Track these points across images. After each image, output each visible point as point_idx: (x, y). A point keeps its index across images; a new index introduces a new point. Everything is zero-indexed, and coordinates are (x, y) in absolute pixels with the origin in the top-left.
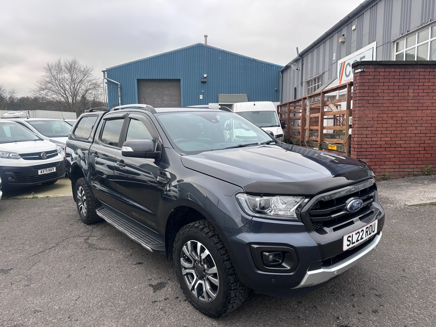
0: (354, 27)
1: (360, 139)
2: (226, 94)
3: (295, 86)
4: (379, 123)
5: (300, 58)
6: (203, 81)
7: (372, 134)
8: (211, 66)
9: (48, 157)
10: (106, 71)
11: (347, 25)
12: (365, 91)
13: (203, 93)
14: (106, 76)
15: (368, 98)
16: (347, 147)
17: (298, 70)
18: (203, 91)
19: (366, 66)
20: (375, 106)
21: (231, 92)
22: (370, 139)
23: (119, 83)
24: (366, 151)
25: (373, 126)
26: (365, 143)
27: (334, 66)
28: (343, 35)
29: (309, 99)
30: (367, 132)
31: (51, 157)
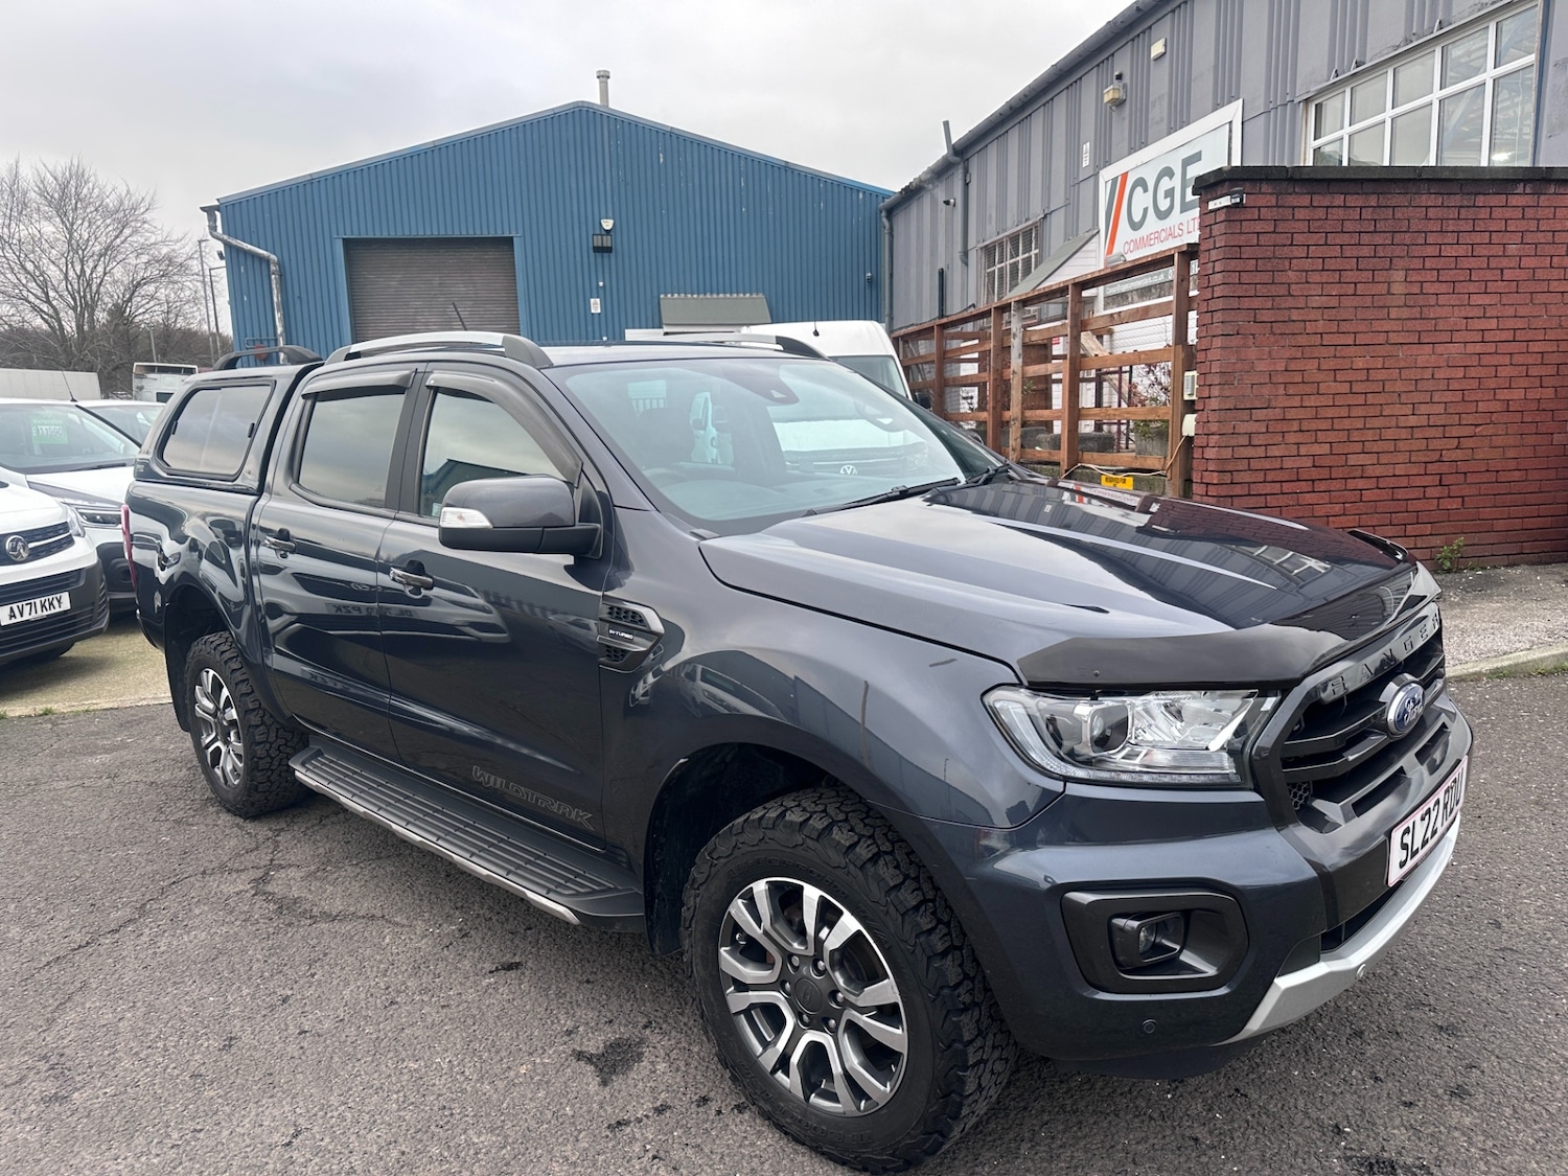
0: (1157, 49)
1: (1227, 453)
2: (689, 296)
3: (941, 265)
4: (1291, 392)
5: (957, 159)
6: (600, 245)
7: (1267, 432)
8: (629, 187)
9: (36, 554)
10: (217, 208)
11: (1133, 40)
12: (1245, 278)
13: (601, 292)
14: (220, 230)
15: (1256, 303)
16: (1178, 481)
17: (951, 207)
18: (601, 284)
19: (1248, 184)
20: (1279, 332)
21: (707, 287)
22: (1261, 452)
23: (273, 257)
24: (1250, 495)
25: (1273, 404)
26: (1243, 465)
27: (1086, 190)
28: (1119, 77)
29: (1019, 308)
30: (1252, 427)
31: (48, 550)
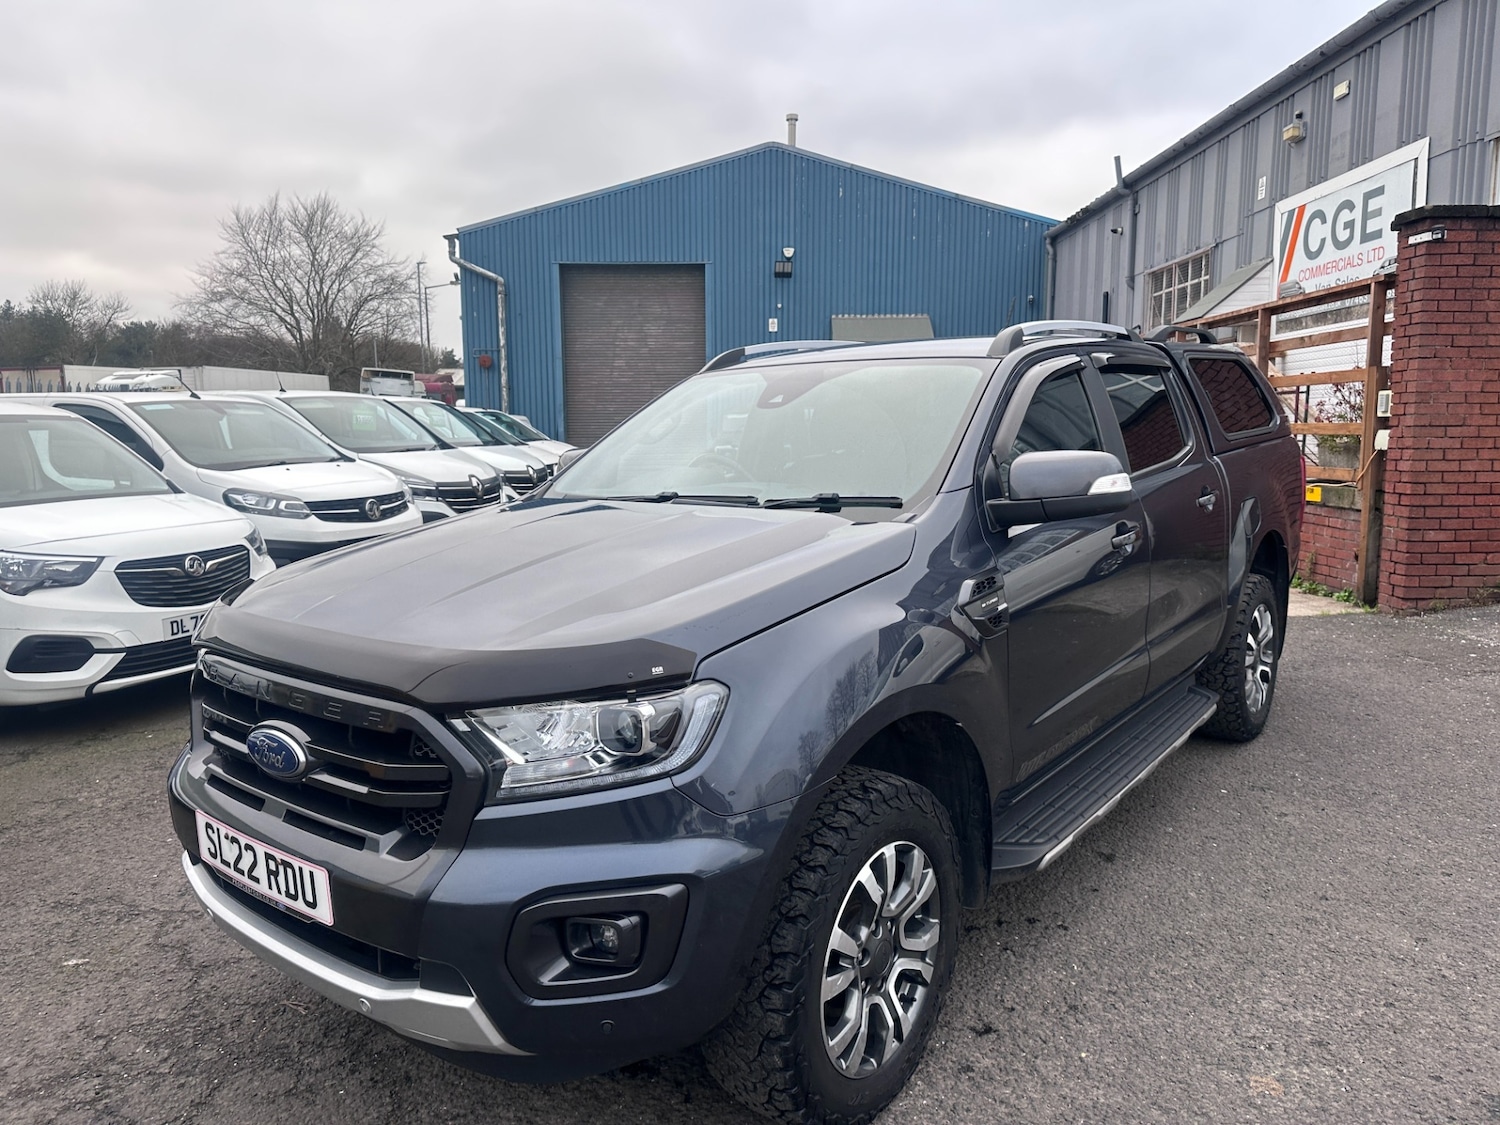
0: (1341, 90)
1: (1422, 466)
2: (858, 316)
3: (1106, 288)
4: (1486, 412)
5: (1127, 191)
6: (781, 271)
7: (1462, 448)
8: (811, 219)
9: (386, 515)
10: (457, 236)
11: (1315, 81)
12: (1444, 306)
13: (779, 313)
14: (457, 255)
15: (1454, 329)
16: (1369, 492)
17: (1118, 235)
18: (779, 306)
19: (1448, 222)
20: (1476, 356)
21: (876, 308)
22: (1454, 466)
23: (501, 279)
24: (1442, 506)
25: (1468, 422)
26: (1437, 478)
27: (1261, 221)
28: (1300, 116)
30: (1446, 443)
31: (392, 512)
